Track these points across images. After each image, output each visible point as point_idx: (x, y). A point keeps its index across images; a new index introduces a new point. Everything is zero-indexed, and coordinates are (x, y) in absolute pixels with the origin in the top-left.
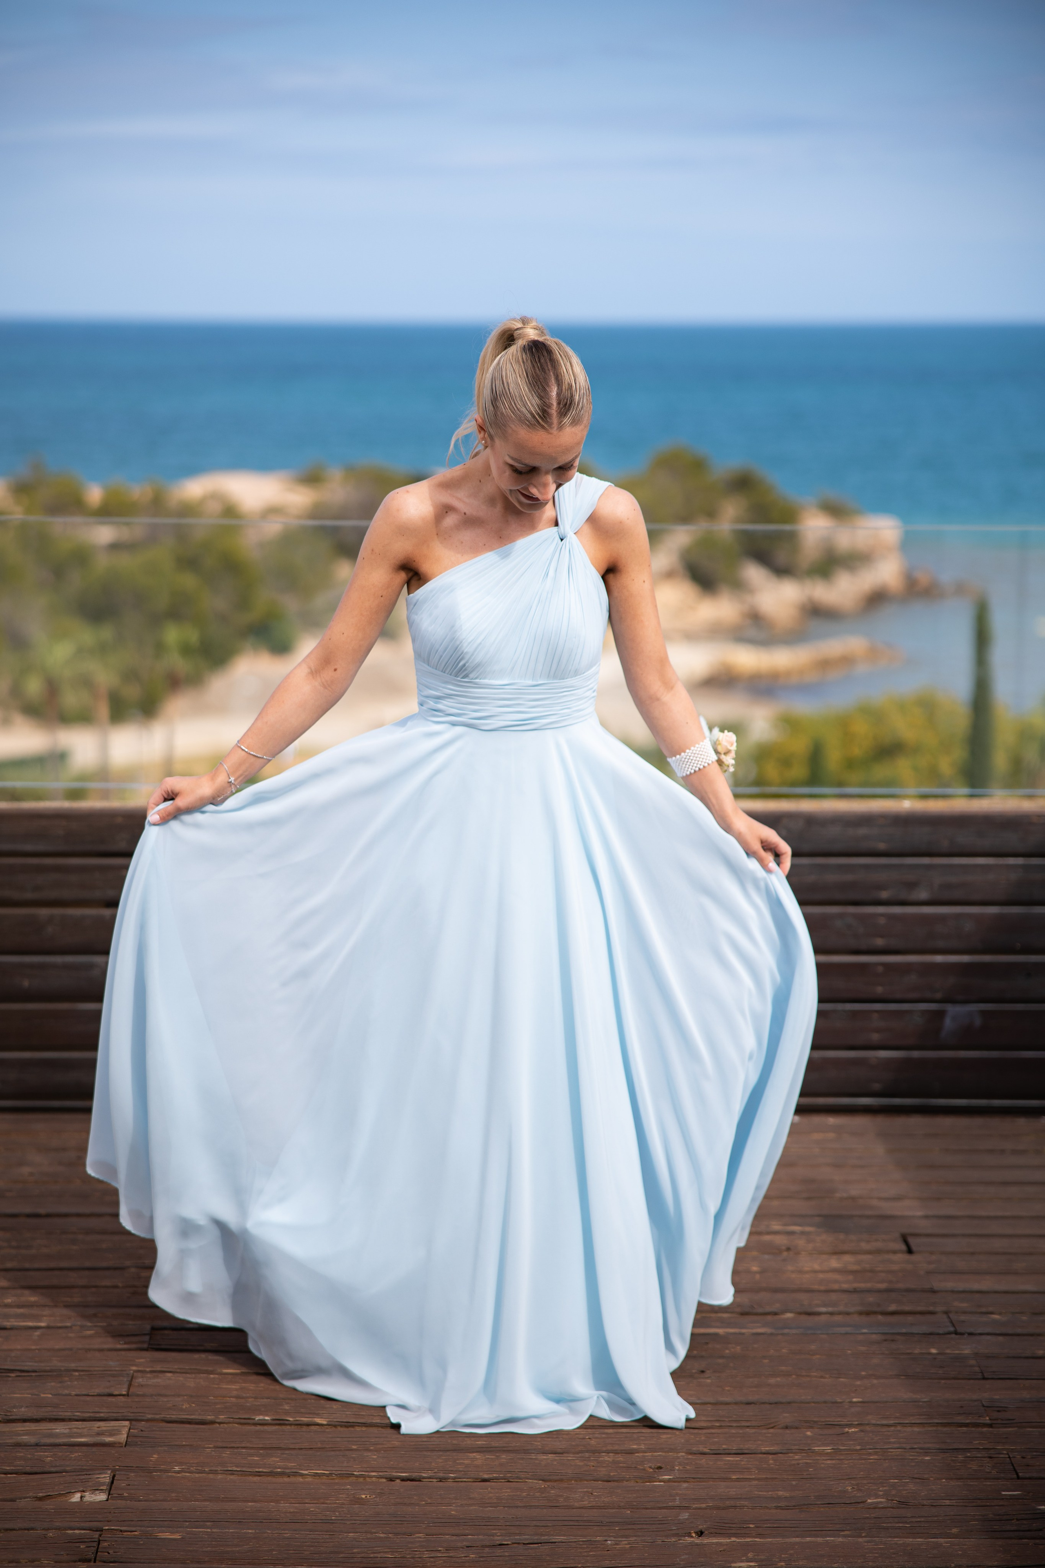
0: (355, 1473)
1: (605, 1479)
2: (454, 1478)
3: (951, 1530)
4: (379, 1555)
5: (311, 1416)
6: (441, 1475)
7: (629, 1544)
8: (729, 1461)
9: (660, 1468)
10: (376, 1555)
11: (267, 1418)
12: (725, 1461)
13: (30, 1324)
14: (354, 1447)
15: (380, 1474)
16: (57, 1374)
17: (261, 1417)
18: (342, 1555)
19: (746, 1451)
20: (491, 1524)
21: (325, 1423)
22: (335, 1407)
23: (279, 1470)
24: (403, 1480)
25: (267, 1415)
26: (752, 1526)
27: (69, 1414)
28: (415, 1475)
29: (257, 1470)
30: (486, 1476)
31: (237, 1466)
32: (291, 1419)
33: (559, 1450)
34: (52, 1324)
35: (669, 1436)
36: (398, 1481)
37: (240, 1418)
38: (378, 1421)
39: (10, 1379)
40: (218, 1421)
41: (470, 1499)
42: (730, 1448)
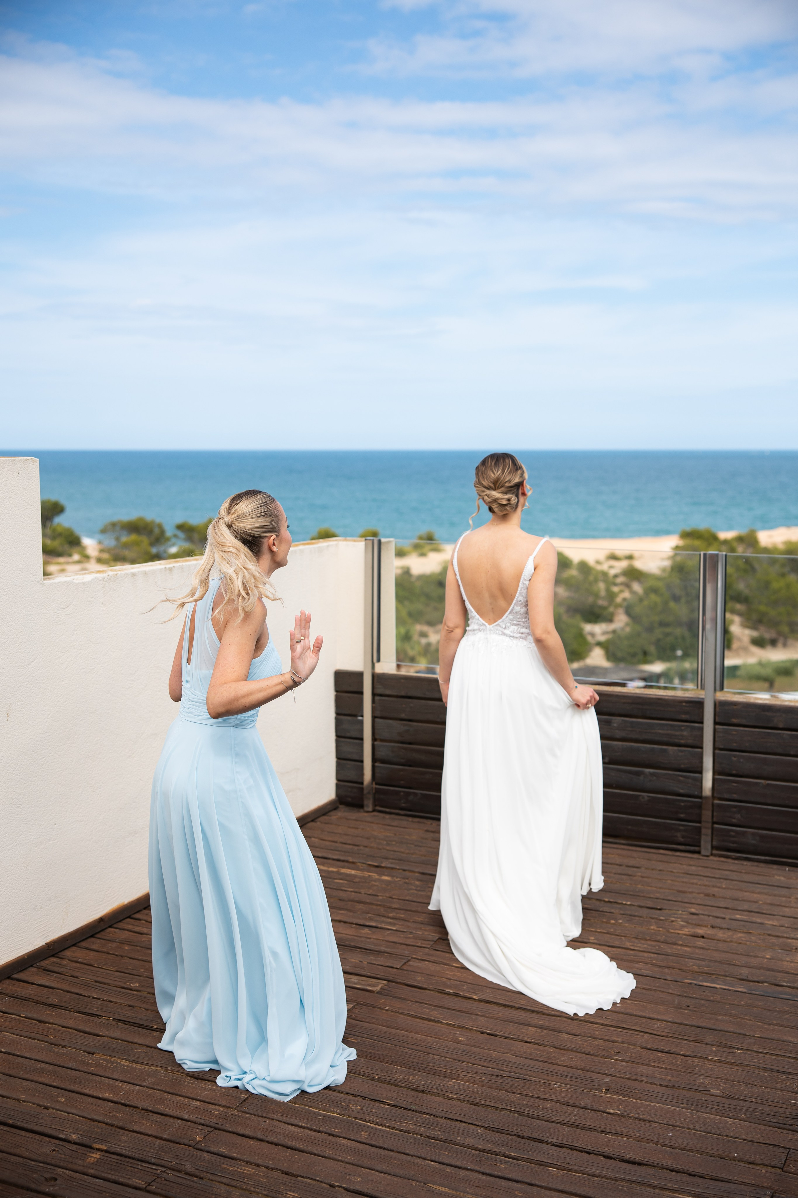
0: (466, 1026)
1: (587, 1053)
2: (512, 1038)
3: (741, 1115)
4: (440, 1069)
5: (472, 994)
6: (507, 1035)
7: (565, 1088)
8: (658, 1055)
9: (619, 1052)
10: (438, 1069)
11: (451, 991)
12: (656, 1055)
13: (389, 927)
14: (479, 1013)
15: (478, 1029)
16: (379, 953)
17: (449, 990)
18: (422, 1066)
19: (672, 1052)
20: (508, 1064)
21: (477, 999)
22: (488, 991)
23: (432, 1018)
24: (489, 1034)
25: (452, 990)
26: (637, 1092)
27: (365, 973)
28: (494, 1033)
29: (423, 1016)
30: (528, 1040)
31: (415, 1013)
32: (462, 994)
33: (577, 1034)
34: (398, 929)
35: (639, 1037)
36: (486, 1034)
37: (438, 989)
38: (502, 1002)
39: (357, 952)
40: (429, 988)
41: (510, 1050)
42: (665, 1049)
